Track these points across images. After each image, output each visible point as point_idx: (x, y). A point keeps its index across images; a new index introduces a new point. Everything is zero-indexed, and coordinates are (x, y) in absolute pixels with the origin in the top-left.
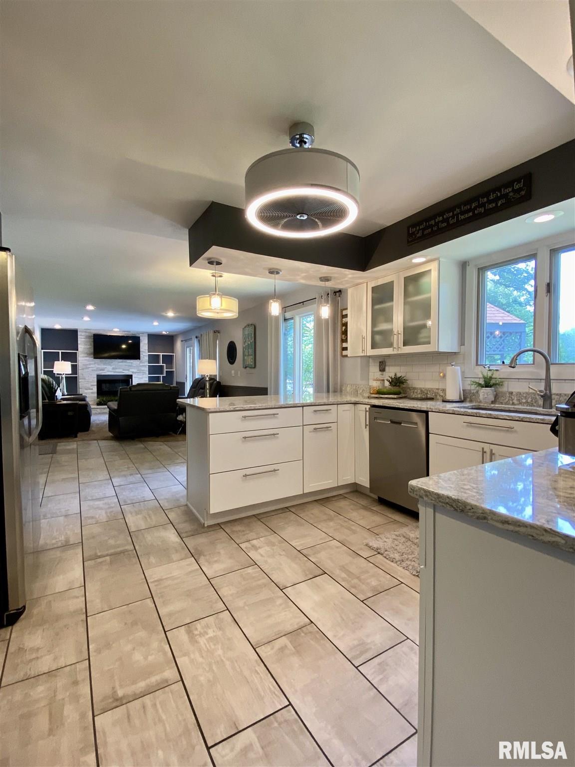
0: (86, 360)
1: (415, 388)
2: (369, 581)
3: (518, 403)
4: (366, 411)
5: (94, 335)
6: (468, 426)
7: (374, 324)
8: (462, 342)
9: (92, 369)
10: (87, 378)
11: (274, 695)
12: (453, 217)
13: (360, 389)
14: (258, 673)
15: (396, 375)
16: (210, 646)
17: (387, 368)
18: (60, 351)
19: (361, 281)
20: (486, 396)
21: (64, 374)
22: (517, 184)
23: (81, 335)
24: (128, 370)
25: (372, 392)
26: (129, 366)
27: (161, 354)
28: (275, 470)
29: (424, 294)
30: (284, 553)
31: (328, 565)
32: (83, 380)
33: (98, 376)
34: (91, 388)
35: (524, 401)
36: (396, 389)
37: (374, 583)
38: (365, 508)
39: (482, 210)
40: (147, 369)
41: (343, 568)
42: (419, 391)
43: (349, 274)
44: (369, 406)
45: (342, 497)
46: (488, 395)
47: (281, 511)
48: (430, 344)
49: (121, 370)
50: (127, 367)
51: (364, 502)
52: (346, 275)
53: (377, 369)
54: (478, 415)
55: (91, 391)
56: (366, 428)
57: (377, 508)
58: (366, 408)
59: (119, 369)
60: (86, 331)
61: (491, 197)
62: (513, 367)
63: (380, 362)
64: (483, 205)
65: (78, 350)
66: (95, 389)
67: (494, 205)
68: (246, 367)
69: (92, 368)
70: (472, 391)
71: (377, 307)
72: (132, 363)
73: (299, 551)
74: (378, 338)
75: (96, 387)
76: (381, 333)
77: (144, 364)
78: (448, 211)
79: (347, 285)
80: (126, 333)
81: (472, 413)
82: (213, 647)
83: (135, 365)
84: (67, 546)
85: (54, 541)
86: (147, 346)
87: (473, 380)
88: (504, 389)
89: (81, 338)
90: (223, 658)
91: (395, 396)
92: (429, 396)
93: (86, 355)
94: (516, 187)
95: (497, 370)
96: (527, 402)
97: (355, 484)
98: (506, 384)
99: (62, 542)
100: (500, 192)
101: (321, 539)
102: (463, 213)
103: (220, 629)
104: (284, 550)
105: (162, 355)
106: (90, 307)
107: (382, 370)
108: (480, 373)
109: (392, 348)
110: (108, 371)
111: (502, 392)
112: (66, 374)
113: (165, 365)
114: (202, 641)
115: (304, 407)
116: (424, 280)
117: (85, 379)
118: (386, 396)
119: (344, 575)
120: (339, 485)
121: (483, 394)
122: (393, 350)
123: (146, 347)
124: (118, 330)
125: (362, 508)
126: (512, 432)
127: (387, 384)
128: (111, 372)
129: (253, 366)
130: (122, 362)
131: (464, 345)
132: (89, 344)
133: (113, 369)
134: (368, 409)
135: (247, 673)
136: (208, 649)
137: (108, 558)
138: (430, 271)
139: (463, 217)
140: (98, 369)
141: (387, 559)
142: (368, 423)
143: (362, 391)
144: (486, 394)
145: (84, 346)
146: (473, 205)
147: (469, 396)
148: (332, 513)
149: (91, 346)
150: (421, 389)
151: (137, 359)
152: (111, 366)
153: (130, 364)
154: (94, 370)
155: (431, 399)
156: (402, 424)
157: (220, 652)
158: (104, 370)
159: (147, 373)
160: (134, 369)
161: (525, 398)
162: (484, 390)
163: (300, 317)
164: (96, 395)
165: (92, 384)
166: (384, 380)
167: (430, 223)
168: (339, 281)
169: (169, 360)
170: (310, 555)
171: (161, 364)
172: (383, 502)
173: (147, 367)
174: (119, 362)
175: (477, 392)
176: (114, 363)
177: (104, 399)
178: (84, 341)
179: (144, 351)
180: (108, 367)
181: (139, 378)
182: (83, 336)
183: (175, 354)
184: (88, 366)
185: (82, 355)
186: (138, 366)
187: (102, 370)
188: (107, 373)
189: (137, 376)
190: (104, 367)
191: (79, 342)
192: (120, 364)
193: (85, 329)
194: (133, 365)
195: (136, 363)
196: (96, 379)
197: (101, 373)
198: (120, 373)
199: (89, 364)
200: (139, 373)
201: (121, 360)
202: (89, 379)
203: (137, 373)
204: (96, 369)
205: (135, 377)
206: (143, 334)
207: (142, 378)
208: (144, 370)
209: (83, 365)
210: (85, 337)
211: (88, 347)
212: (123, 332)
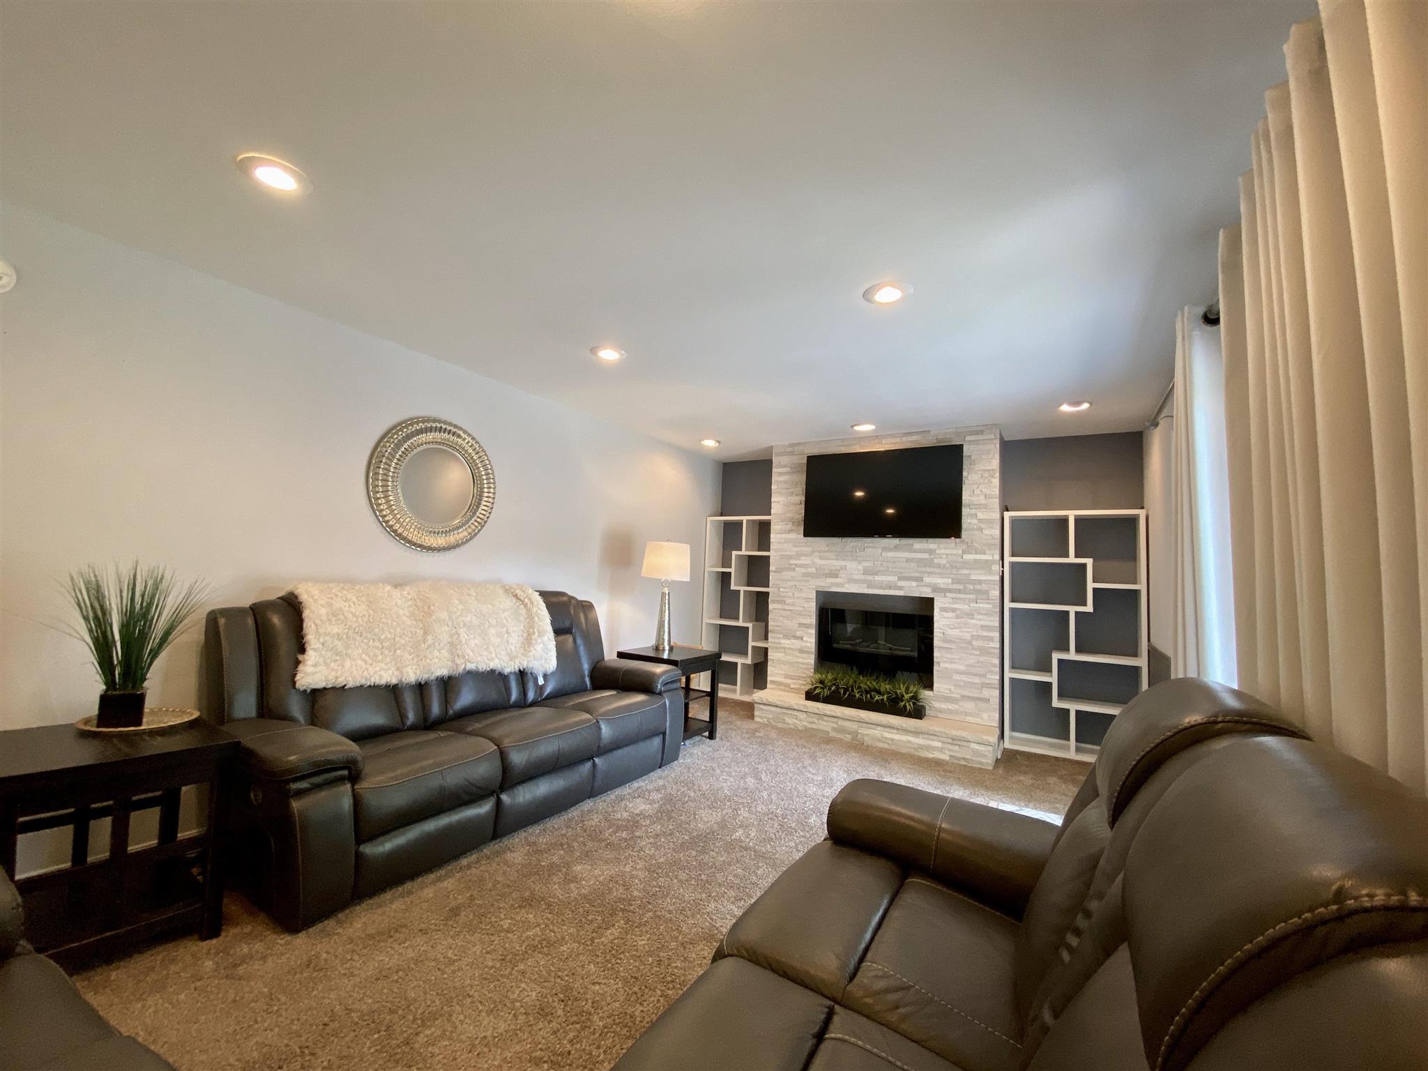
0: (789, 541)
5: (811, 459)
9: (803, 570)
10: (788, 601)
18: (745, 519)
23: (779, 466)
24: (920, 579)
26: (918, 561)
27: (1072, 514)
32: (780, 606)
33: (820, 595)
34: (798, 634)
40: (997, 578)
49: (893, 579)
50: (913, 565)
55: (797, 644)
59: (886, 572)
60: (790, 450)
65: (771, 515)
66: (810, 640)
69: (805, 566)
72: (931, 552)
75: (813, 631)
77: (978, 557)
80: (914, 438)
83: (944, 561)
86: (996, 481)
89: (780, 474)
93: (790, 526)
105: (1078, 520)
110: (851, 581)
113: (1089, 562)
117: (784, 602)
123: (994, 486)
128: (855, 581)
130: (896, 548)
132: (799, 489)
133: (866, 572)
140: (819, 573)
145: (783, 498)
149: (801, 498)
151: (948, 536)
152: (860, 562)
153: (926, 556)
154: (810, 575)
158: (836, 576)
159: (996, 593)
160: (942, 576)
164: (811, 659)
165: (804, 621)
169: (1112, 540)
171: (1072, 559)
173: (997, 568)
174: (885, 549)
176: (869, 550)
177: (830, 676)
178: (786, 482)
179: (982, 500)
180: (851, 565)
181: (958, 612)
182: (784, 467)
183: (1142, 513)
184: (792, 562)
185: (779, 527)
186: (958, 565)
187: (833, 574)
188: (846, 586)
189: (952, 603)
190: (835, 563)
191: (773, 487)
192: (890, 554)
193: (791, 445)
194: (936, 561)
195: (948, 551)
196: (812, 607)
197: (830, 587)
198: (890, 588)
199: (795, 553)
200: (959, 591)
201: (896, 541)
202: (793, 604)
203: (950, 591)
204: (813, 570)
205: (943, 609)
206: (982, 432)
207: (970, 615)
208: (980, 582)
209: (782, 557)
210: (789, 469)
211: (798, 499)
212: (904, 439)
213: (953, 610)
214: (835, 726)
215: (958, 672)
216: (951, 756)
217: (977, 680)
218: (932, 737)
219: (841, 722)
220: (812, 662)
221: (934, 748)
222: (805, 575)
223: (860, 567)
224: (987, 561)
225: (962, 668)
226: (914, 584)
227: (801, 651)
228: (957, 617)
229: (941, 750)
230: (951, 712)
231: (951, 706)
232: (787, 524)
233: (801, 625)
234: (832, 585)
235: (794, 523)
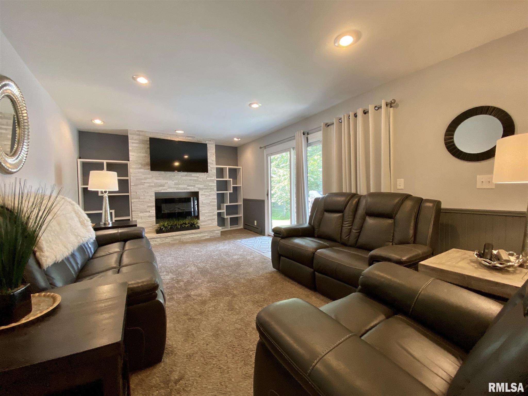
0: (139, 173)
5: (150, 138)
9: (148, 184)
10: (142, 197)
18: (105, 161)
21: (105, 192)
23: (132, 139)
24: (194, 186)
26: (194, 180)
27: (228, 167)
32: (137, 200)
33: (156, 194)
34: (148, 210)
40: (216, 184)
49: (186, 186)
50: (192, 181)
55: (148, 214)
59: (183, 184)
60: (139, 133)
65: (129, 161)
66: (153, 212)
72: (197, 177)
75: (154, 208)
77: (211, 178)
80: (190, 138)
83: (201, 180)
89: (133, 143)
93: (140, 166)
105: (229, 169)
110: (170, 188)
112: (110, 192)
113: (231, 179)
117: (139, 198)
123: (214, 157)
128: (172, 188)
130: (186, 176)
132: (144, 151)
133: (176, 184)
140: (156, 185)
145: (137, 154)
149: (146, 155)
151: (204, 172)
152: (173, 181)
153: (196, 178)
154: (152, 186)
158: (164, 186)
159: (215, 189)
160: (201, 184)
164: (154, 219)
165: (150, 205)
169: (234, 173)
171: (228, 179)
173: (216, 182)
174: (182, 176)
176: (176, 176)
177: (166, 223)
178: (137, 147)
179: (212, 162)
180: (170, 182)
181: (206, 195)
182: (135, 140)
183: (241, 167)
184: (142, 181)
185: (135, 166)
186: (206, 181)
187: (161, 186)
188: (168, 190)
189: (204, 193)
190: (163, 181)
191: (130, 148)
192: (184, 178)
193: (138, 131)
194: (199, 180)
195: (202, 177)
196: (153, 199)
197: (161, 191)
198: (185, 189)
199: (144, 178)
200: (206, 189)
201: (185, 173)
202: (144, 199)
203: (204, 189)
204: (153, 184)
205: (202, 195)
206: (210, 141)
207: (209, 196)
208: (212, 186)
209: (137, 179)
210: (138, 141)
211: (143, 155)
212: (187, 138)
213: (205, 195)
214: (172, 239)
215: (206, 213)
216: (210, 236)
217: (212, 214)
218: (205, 233)
219: (175, 237)
220: (155, 220)
221: (205, 236)
222: (149, 186)
223: (173, 183)
224: (213, 179)
225: (208, 211)
226: (193, 187)
227: (149, 217)
228: (206, 197)
229: (207, 236)
230: (205, 225)
231: (205, 223)
232: (139, 165)
233: (148, 206)
234: (162, 190)
235: (142, 165)
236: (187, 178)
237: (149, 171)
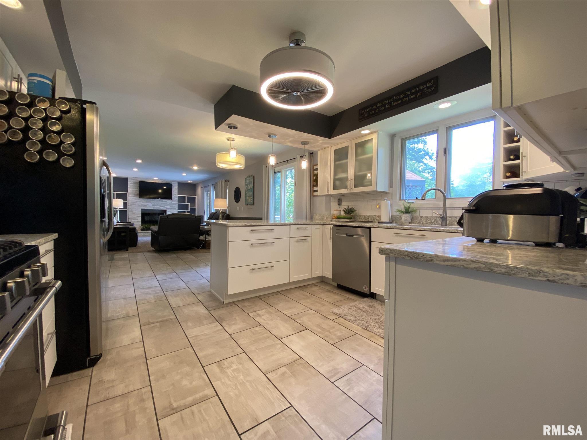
0: (133, 199)
1: (360, 216)
2: (336, 333)
3: (426, 223)
4: (331, 229)
5: (140, 181)
6: (396, 235)
7: (335, 174)
8: (391, 186)
9: (138, 205)
10: (134, 211)
11: (280, 401)
12: (388, 103)
13: (325, 217)
14: (269, 389)
15: (348, 207)
16: (234, 374)
17: (343, 203)
18: (115, 193)
19: (327, 146)
20: (406, 219)
21: (118, 208)
22: (429, 83)
23: (130, 182)
25: (333, 218)
27: (187, 196)
28: (271, 267)
29: (368, 154)
30: (279, 318)
31: (309, 324)
32: (131, 213)
33: (142, 210)
34: (137, 218)
35: (429, 221)
36: (349, 216)
37: (339, 334)
38: (329, 291)
39: (407, 99)
40: (177, 206)
41: (318, 326)
42: (363, 217)
43: (320, 140)
44: (333, 226)
45: (314, 285)
46: (407, 218)
47: (274, 294)
48: (371, 186)
49: (159, 207)
50: (162, 204)
51: (328, 288)
52: (318, 141)
53: (337, 204)
54: (403, 229)
55: (136, 220)
56: (330, 240)
57: (337, 291)
58: (330, 227)
59: (157, 205)
60: (133, 179)
61: (413, 91)
62: (424, 200)
63: (338, 199)
64: (408, 96)
65: (128, 192)
67: (414, 96)
68: (247, 205)
69: (139, 204)
70: (397, 217)
71: (337, 163)
72: (166, 202)
73: (289, 317)
74: (337, 183)
75: (141, 218)
76: (340, 179)
77: (175, 203)
78: (386, 100)
79: (318, 149)
80: (162, 181)
81: (399, 227)
82: (237, 375)
83: (168, 203)
84: (127, 317)
85: (118, 314)
86: (177, 190)
87: (398, 209)
88: (417, 214)
89: (131, 184)
90: (244, 381)
91: (348, 220)
92: (369, 220)
93: (134, 196)
94: (429, 85)
95: (413, 203)
96: (431, 222)
97: (322, 277)
98: (418, 211)
99: (124, 314)
100: (419, 88)
101: (303, 309)
102: (395, 101)
103: (240, 364)
104: (279, 317)
106: (139, 161)
107: (339, 204)
108: (402, 205)
109: (347, 189)
111: (416, 216)
112: (119, 208)
113: (189, 204)
114: (229, 371)
115: (291, 226)
116: (369, 145)
117: (133, 212)
118: (343, 220)
119: (319, 330)
120: (312, 277)
121: (404, 217)
122: (348, 190)
123: (177, 191)
124: (157, 179)
125: (327, 291)
126: (424, 238)
127: (343, 213)
128: (151, 207)
129: (253, 204)
131: (392, 187)
132: (136, 188)
133: (153, 205)
134: (331, 228)
135: (261, 389)
136: (233, 376)
137: (158, 324)
138: (372, 139)
139: (395, 104)
140: (142, 205)
141: (346, 320)
142: (331, 237)
143: (326, 218)
144: (406, 217)
145: (132, 189)
146: (402, 96)
147: (395, 220)
148: (308, 294)
149: (137, 190)
150: (365, 216)
151: (170, 199)
152: (151, 203)
153: (165, 202)
154: (140, 206)
155: (371, 222)
156: (354, 236)
157: (242, 377)
159: (177, 209)
160: (168, 206)
161: (430, 219)
162: (405, 216)
163: (285, 171)
164: (140, 223)
166: (341, 210)
167: (374, 107)
168: (313, 145)
169: (192, 200)
170: (296, 319)
171: (187, 203)
172: (340, 287)
173: (177, 204)
174: (157, 201)
175: (401, 217)
176: (153, 201)
177: (146, 226)
178: (132, 186)
179: (175, 193)
180: (150, 204)
182: (132, 182)
183: (196, 197)
184: (135, 203)
185: (131, 195)
186: (171, 204)
187: (145, 206)
188: (149, 208)
190: (146, 204)
191: (129, 186)
196: (140, 212)
199: (135, 201)
200: (171, 208)
202: (135, 212)
203: (170, 208)
205: (168, 212)
206: (174, 182)
208: (175, 207)
209: (132, 202)
210: (133, 183)
211: (135, 190)
212: (160, 181)
213: (170, 212)
220: (141, 224)
222: (138, 206)
223: (152, 204)
226: (163, 207)
227: (138, 222)
233: (137, 216)
234: (145, 208)
235: (135, 195)
236: (160, 202)
237: (139, 198)
